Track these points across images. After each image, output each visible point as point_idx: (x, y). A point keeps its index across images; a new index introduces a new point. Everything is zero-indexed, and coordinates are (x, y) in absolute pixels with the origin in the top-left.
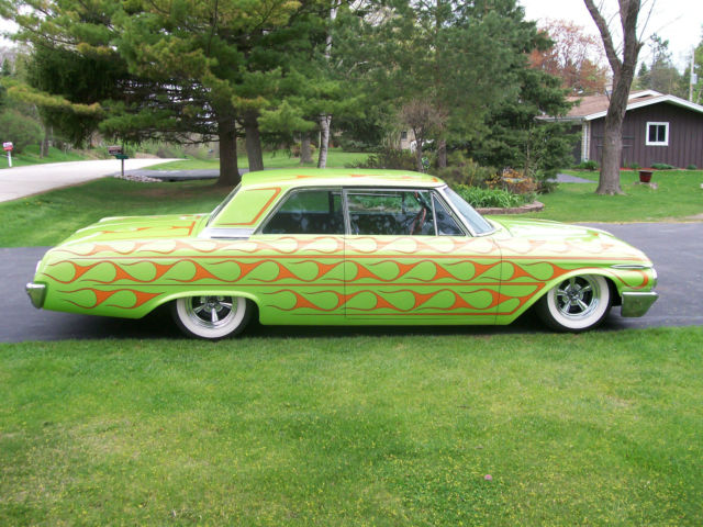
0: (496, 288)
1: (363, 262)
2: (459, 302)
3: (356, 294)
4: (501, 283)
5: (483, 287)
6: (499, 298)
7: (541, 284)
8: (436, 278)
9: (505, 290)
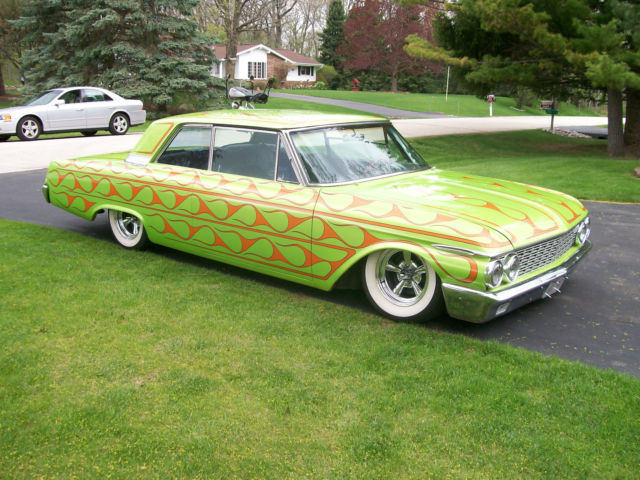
0: (307, 246)
1: (204, 197)
2: (277, 255)
3: (201, 227)
4: (312, 241)
5: (296, 242)
6: (312, 259)
7: (351, 252)
8: (255, 224)
9: (317, 250)
